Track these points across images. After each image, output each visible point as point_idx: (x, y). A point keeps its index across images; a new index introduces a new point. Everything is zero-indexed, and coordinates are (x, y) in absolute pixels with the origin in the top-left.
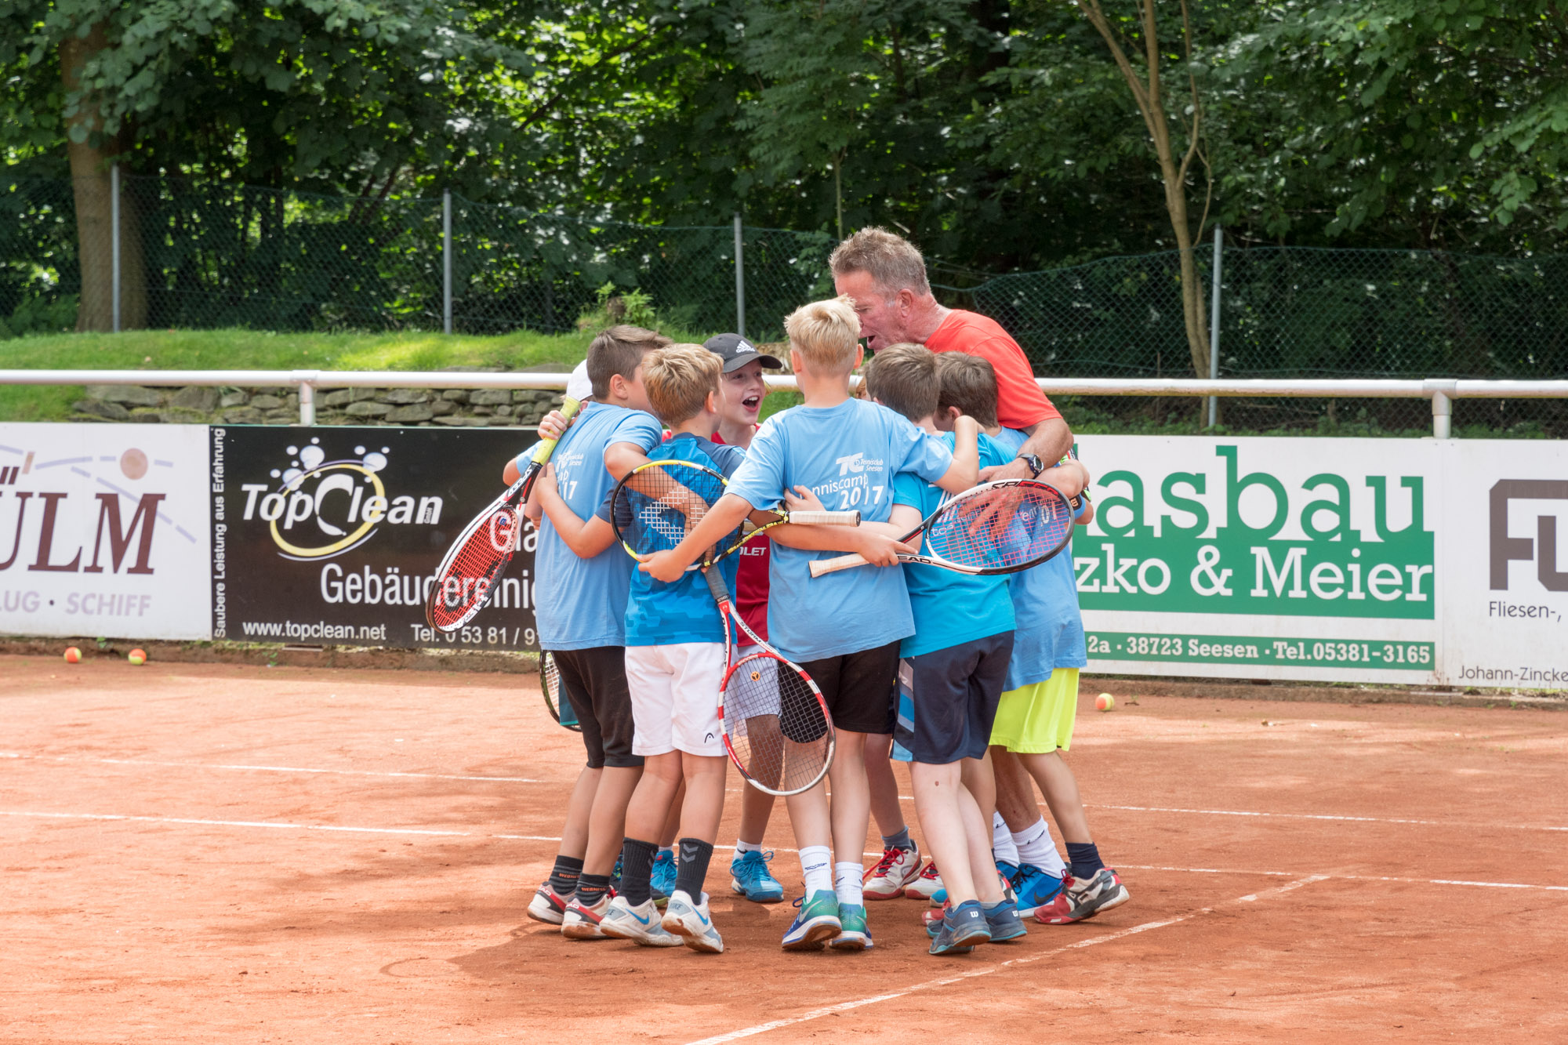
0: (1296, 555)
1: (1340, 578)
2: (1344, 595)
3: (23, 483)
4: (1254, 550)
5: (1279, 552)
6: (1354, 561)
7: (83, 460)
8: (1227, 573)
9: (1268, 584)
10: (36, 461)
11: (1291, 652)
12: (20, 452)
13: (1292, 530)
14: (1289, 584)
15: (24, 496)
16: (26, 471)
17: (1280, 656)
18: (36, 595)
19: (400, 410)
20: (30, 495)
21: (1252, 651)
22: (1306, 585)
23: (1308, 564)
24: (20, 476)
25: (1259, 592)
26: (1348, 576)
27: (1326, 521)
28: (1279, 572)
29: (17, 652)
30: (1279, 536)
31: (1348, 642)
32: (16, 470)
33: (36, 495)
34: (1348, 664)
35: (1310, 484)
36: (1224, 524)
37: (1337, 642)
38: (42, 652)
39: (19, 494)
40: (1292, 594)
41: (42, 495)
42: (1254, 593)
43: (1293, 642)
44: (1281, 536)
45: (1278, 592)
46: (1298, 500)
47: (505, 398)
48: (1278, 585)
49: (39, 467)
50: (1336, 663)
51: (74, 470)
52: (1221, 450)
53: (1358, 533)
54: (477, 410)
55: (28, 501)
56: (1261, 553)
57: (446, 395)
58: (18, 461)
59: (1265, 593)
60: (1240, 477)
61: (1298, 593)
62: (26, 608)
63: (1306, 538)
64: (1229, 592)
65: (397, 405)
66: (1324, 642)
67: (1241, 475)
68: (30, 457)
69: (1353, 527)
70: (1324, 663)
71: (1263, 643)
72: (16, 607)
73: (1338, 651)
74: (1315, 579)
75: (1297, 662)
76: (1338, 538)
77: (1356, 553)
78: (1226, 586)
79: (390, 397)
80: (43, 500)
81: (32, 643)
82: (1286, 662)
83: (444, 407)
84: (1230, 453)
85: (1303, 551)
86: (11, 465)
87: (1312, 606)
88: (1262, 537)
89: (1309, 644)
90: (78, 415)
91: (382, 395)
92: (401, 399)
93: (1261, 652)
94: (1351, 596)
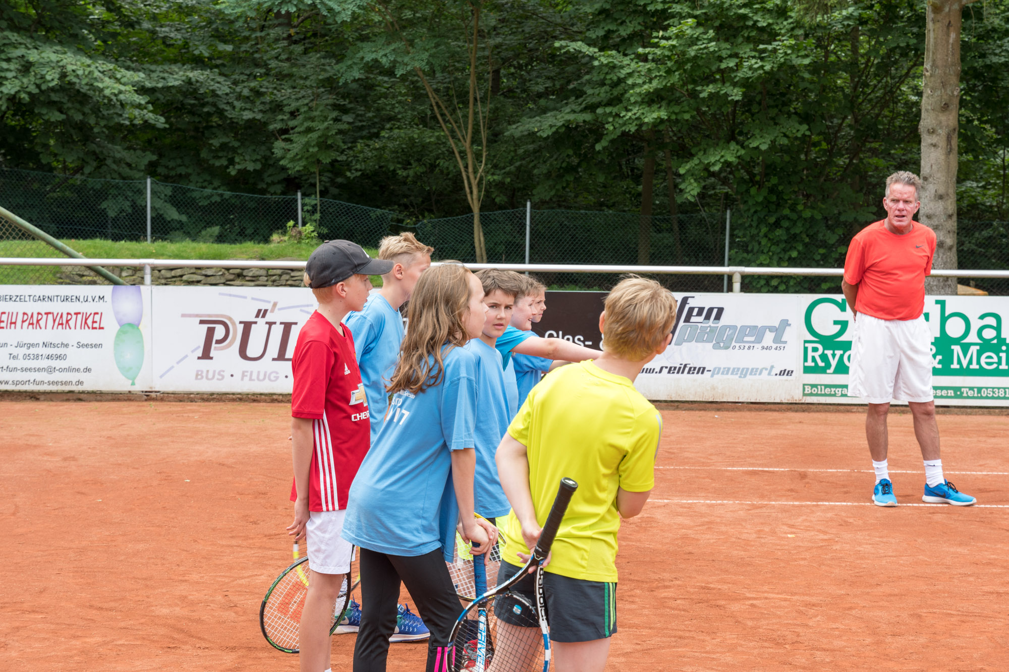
0: (974, 349)
1: (995, 359)
2: (998, 367)
3: (269, 317)
4: (953, 347)
5: (965, 348)
6: (1003, 351)
7: (308, 306)
8: (939, 357)
9: (959, 362)
10: (278, 306)
11: (970, 393)
12: (269, 302)
13: (972, 338)
14: (970, 362)
15: (270, 324)
16: (272, 311)
17: (965, 395)
18: (277, 373)
19: (209, 279)
20: (275, 323)
21: (951, 393)
22: (978, 362)
23: (979, 354)
24: (268, 314)
25: (955, 366)
26: (1000, 358)
27: (989, 334)
28: (965, 357)
29: (265, 401)
30: (966, 341)
31: (999, 388)
32: (266, 311)
33: (278, 323)
34: (999, 398)
35: (982, 317)
36: (938, 335)
37: (993, 388)
38: (282, 401)
39: (267, 323)
40: (971, 367)
41: (281, 323)
42: (952, 367)
43: (971, 389)
44: (967, 340)
45: (965, 366)
46: (976, 324)
47: (263, 272)
48: (965, 363)
49: (279, 309)
50: (993, 398)
51: (301, 311)
52: (937, 302)
53: (1005, 339)
54: (247, 278)
55: (273, 326)
56: (957, 349)
57: (231, 271)
58: (268, 306)
59: (958, 367)
60: (947, 314)
61: (974, 366)
62: (270, 379)
63: (979, 341)
64: (940, 366)
65: (207, 276)
66: (987, 388)
67: (947, 313)
68: (275, 304)
69: (1003, 336)
70: (987, 398)
71: (957, 389)
72: (264, 379)
73: (994, 392)
74: (983, 360)
75: (973, 398)
76: (995, 341)
77: (1004, 348)
78: (939, 363)
79: (204, 272)
80: (283, 326)
81: (275, 397)
82: (968, 397)
83: (232, 277)
84: (942, 304)
85: (978, 347)
86: (263, 309)
87: (981, 372)
88: (957, 341)
89: (979, 389)
90: (60, 280)
91: (199, 271)
92: (209, 272)
93: (955, 393)
94: (1001, 367)
